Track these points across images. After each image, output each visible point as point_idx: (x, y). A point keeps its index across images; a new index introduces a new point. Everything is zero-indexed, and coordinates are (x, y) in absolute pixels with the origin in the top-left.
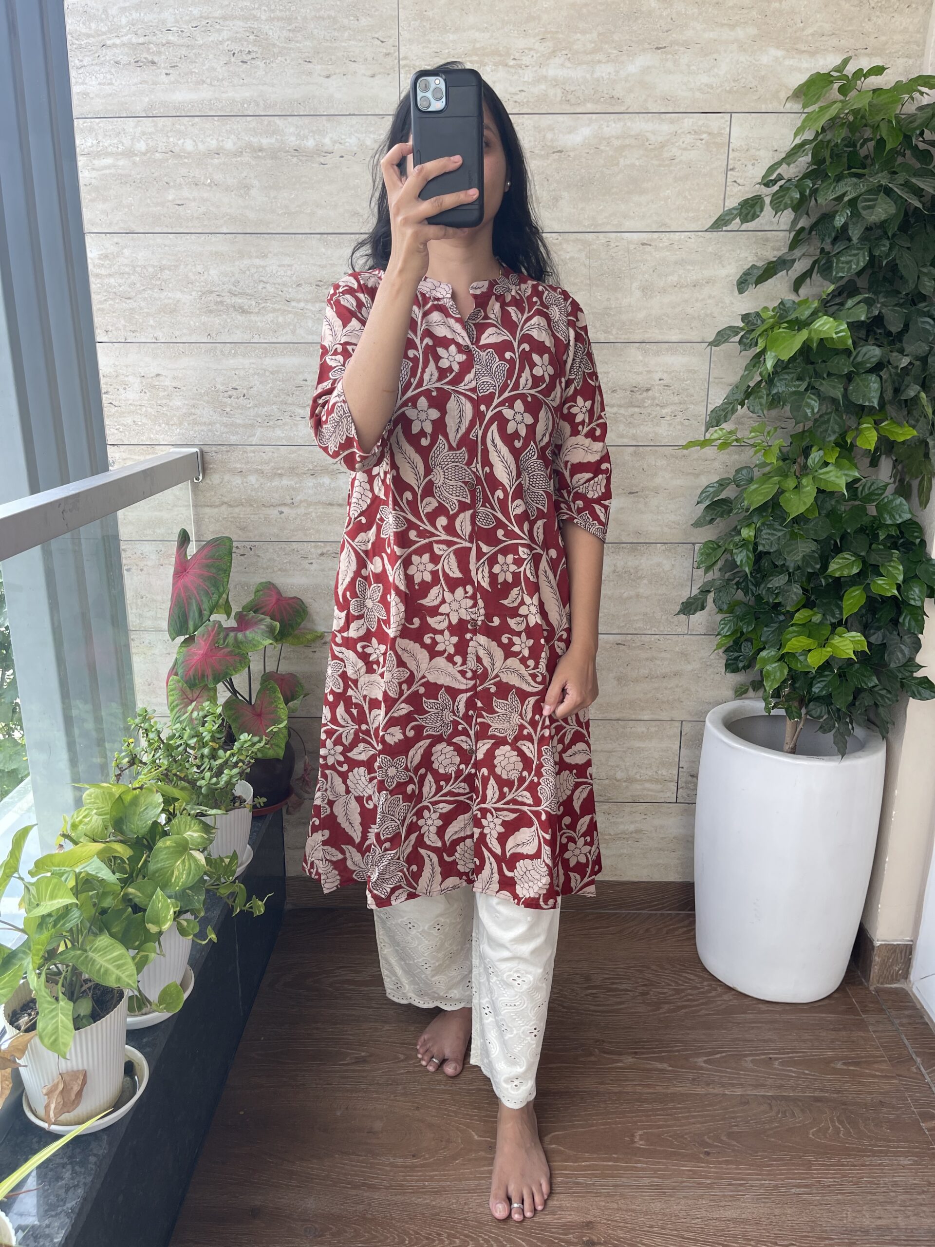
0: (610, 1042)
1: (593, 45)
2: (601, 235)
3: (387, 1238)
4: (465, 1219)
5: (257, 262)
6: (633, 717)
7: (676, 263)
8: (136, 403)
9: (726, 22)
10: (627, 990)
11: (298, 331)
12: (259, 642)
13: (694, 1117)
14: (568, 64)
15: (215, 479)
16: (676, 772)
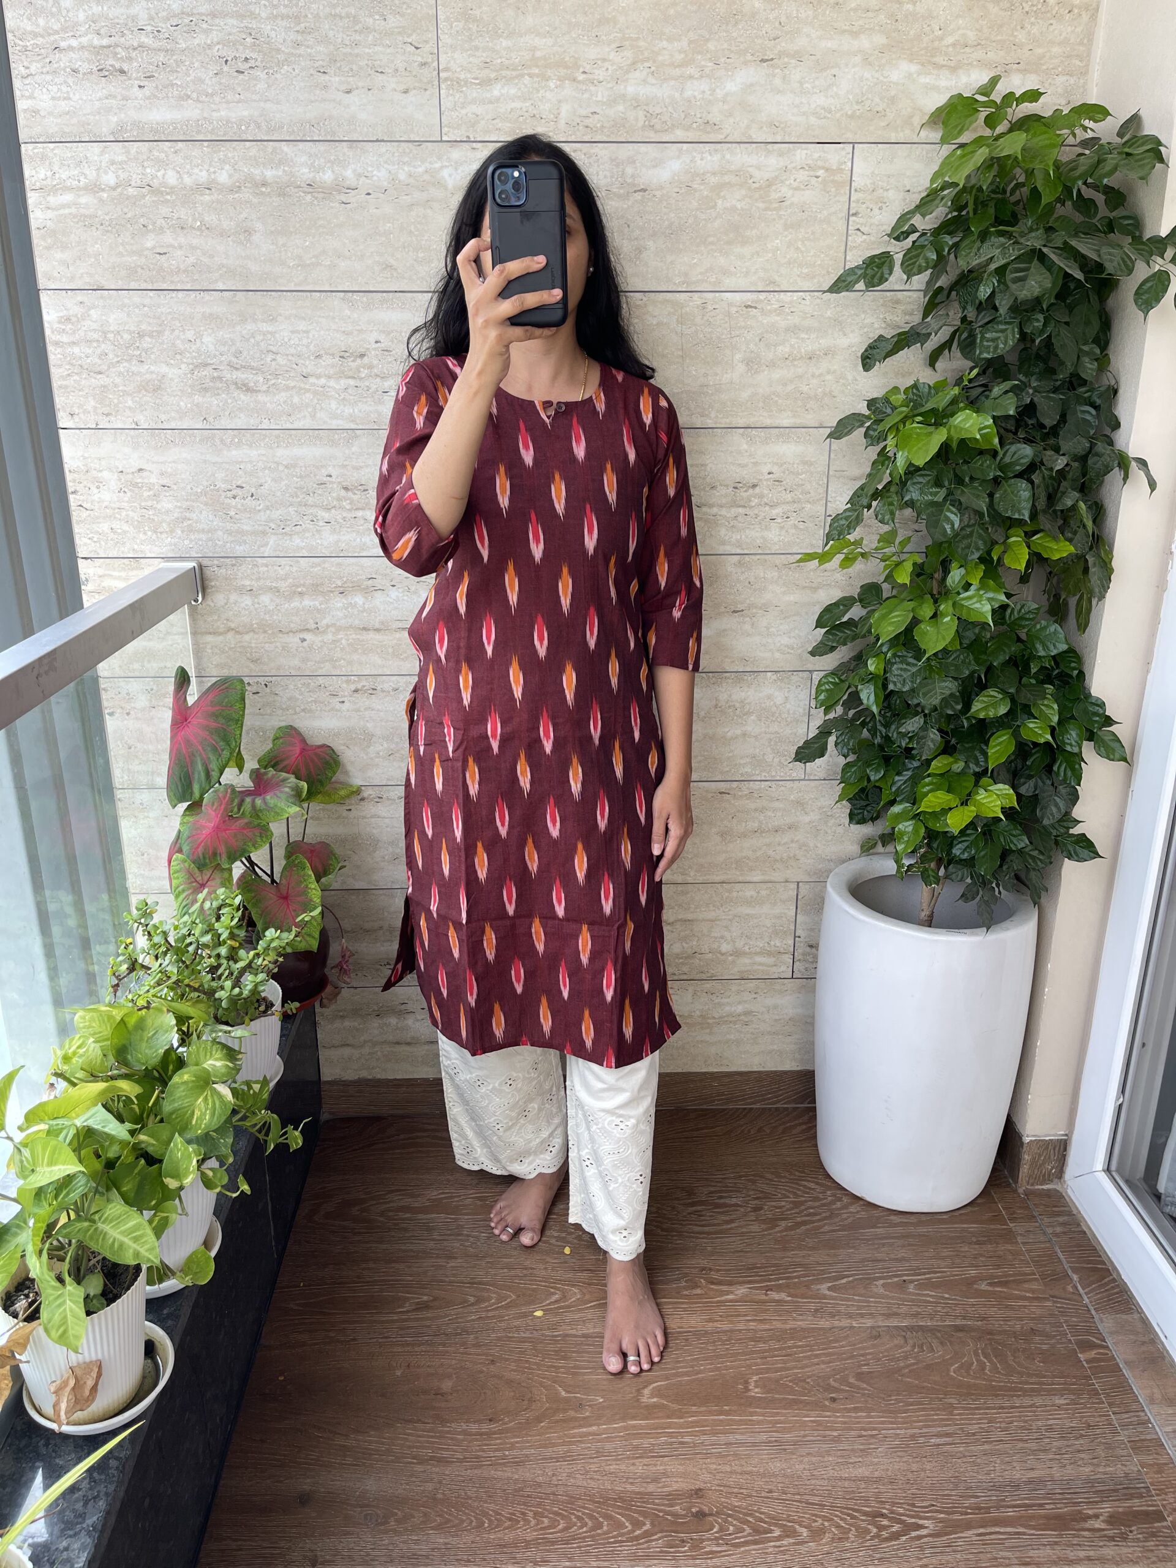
0: (718, 1270)
1: (683, 56)
2: (696, 295)
3: (462, 1521)
4: (554, 1494)
5: (265, 327)
6: (741, 879)
7: (787, 330)
8: (113, 505)
9: (847, 28)
10: (737, 1205)
11: (318, 415)
12: (282, 809)
13: (816, 1356)
14: (651, 80)
15: (218, 599)
16: (791, 942)
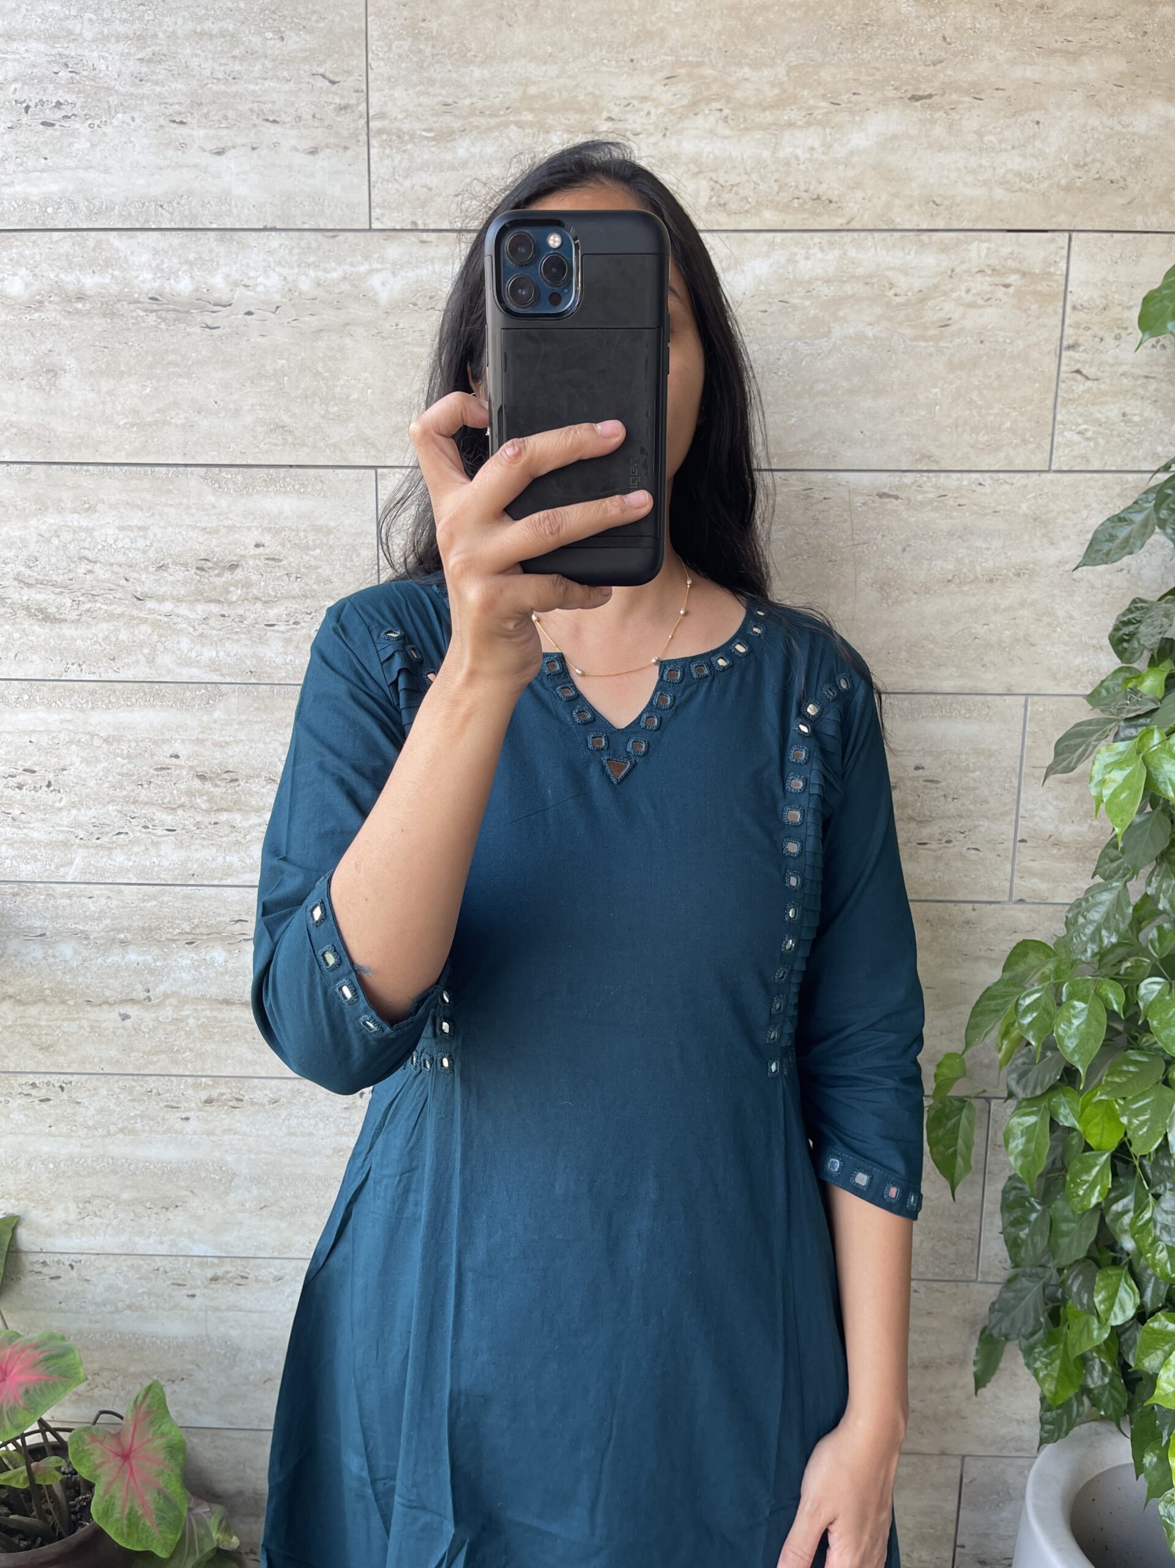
2: (793, 476)
9: (1059, 46)
11: (159, 660)
14: (723, 130)
16: (948, 1554)
